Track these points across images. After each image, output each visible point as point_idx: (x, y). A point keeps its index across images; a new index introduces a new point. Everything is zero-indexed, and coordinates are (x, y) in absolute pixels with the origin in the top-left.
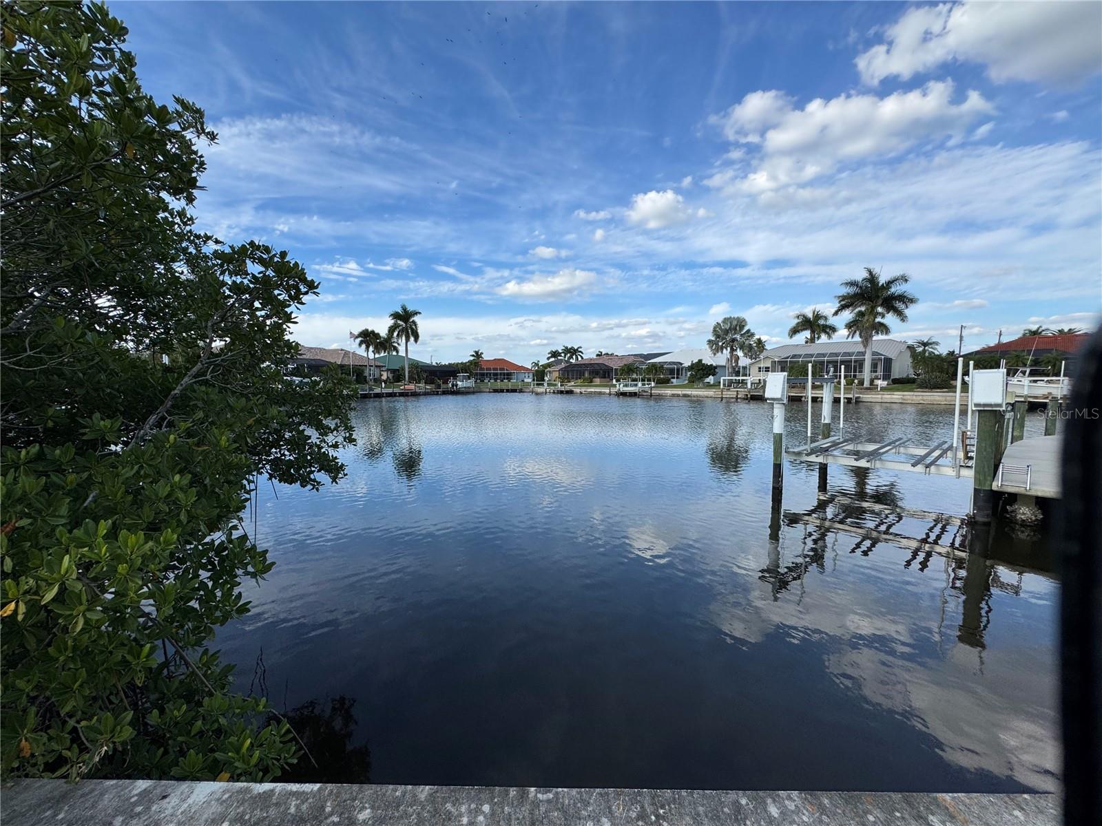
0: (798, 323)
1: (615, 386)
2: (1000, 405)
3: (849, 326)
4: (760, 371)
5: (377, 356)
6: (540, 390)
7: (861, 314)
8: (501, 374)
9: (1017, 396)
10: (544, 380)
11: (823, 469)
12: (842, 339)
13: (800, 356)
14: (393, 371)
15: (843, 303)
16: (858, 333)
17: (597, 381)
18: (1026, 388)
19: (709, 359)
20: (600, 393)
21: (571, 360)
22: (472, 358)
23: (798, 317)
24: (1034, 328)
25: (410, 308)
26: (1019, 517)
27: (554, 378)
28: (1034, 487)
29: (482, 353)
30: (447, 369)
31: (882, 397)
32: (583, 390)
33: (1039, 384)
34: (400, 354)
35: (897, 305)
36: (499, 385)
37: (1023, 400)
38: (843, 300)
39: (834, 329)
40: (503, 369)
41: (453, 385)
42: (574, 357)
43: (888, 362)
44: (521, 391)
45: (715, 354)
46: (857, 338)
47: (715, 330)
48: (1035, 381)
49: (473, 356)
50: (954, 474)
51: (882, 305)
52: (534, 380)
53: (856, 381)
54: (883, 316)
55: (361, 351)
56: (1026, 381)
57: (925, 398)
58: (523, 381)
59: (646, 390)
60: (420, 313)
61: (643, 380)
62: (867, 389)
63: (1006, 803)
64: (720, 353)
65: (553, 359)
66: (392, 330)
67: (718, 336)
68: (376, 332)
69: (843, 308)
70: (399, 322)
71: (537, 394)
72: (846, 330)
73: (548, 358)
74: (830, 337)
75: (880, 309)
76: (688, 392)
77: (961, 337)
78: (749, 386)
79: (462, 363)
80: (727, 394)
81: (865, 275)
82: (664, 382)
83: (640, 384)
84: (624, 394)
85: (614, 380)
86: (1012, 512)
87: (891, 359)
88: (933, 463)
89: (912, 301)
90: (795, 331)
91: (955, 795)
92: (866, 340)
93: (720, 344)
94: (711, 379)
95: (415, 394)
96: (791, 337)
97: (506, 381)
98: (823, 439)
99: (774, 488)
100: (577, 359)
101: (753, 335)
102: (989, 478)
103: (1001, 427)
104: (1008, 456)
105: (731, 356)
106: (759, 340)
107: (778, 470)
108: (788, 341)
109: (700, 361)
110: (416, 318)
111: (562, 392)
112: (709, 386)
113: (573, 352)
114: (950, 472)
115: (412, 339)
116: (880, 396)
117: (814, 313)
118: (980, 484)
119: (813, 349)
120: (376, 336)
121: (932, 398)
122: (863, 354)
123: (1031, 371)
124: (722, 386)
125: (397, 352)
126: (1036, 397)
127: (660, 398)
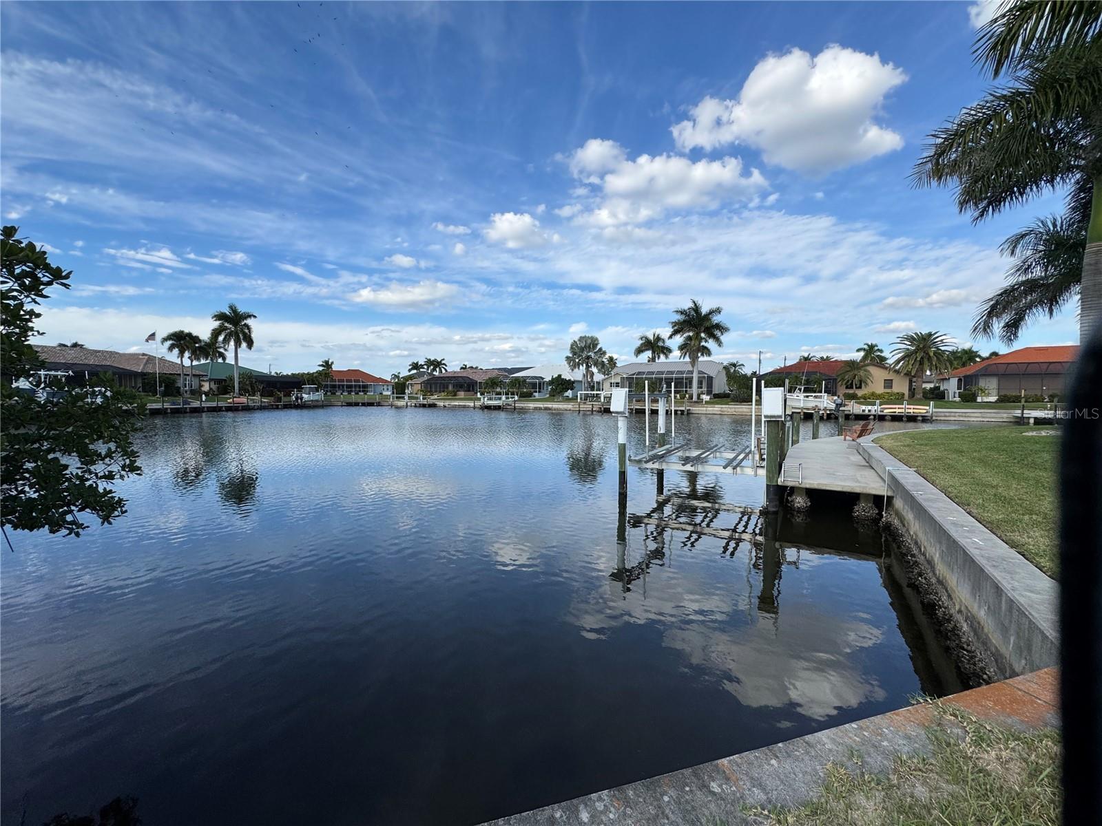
0: (642, 344)
1: (479, 399)
2: (780, 417)
3: (681, 348)
4: (611, 386)
5: (195, 363)
6: (401, 403)
7: (689, 338)
8: (355, 386)
9: (793, 408)
10: (404, 393)
11: (660, 474)
12: (676, 359)
13: (644, 373)
14: (218, 381)
15: (675, 328)
16: (688, 354)
17: (462, 394)
18: (802, 401)
19: (568, 375)
20: (464, 407)
21: (434, 373)
22: (321, 368)
23: (642, 339)
24: (806, 355)
25: (242, 309)
26: (796, 505)
27: (415, 392)
28: (805, 481)
29: (332, 363)
30: (290, 380)
31: (708, 410)
32: (447, 403)
33: (810, 398)
34: (227, 361)
35: (715, 333)
36: (353, 397)
37: (800, 411)
38: (675, 326)
39: (670, 351)
40: (358, 381)
41: (297, 398)
42: (438, 369)
43: (710, 379)
44: (379, 404)
45: (573, 370)
46: (687, 359)
47: (572, 348)
48: (807, 397)
49: (322, 365)
50: (753, 473)
51: (704, 332)
52: (393, 393)
53: (687, 396)
54: (706, 341)
55: (173, 357)
56: (802, 396)
57: (737, 410)
58: (381, 394)
59: (510, 403)
60: (255, 317)
61: (507, 394)
62: (695, 402)
63: (766, 754)
64: (577, 369)
65: (415, 371)
66: (216, 333)
67: (574, 354)
68: (195, 334)
69: (675, 333)
70: (226, 324)
71: (398, 408)
72: (679, 351)
73: (410, 370)
74: (667, 357)
75: (703, 335)
76: (549, 405)
77: (760, 360)
78: (602, 400)
79: (308, 374)
80: (583, 407)
81: (691, 305)
82: (526, 396)
83: (504, 398)
84: (488, 408)
85: (479, 394)
86: (792, 501)
87: (712, 377)
88: (738, 465)
89: (727, 330)
90: (639, 351)
91: (731, 758)
92: (694, 360)
93: (577, 360)
94: (569, 393)
95: (247, 409)
96: (637, 356)
97: (362, 393)
98: (659, 447)
99: (620, 494)
100: (441, 371)
101: (604, 353)
102: (776, 476)
103: (783, 434)
104: (790, 457)
105: (587, 372)
106: (611, 359)
107: (623, 475)
108: (634, 360)
109: (560, 376)
110: (249, 322)
111: (424, 406)
112: (568, 399)
113: (436, 364)
114: (749, 471)
115: (244, 345)
116: (705, 409)
117: (654, 335)
118: (770, 481)
119: (654, 368)
120: (196, 339)
121: (740, 410)
122: (692, 372)
123: (805, 388)
124: (579, 400)
125: (224, 359)
126: (808, 409)
127: (523, 411)
